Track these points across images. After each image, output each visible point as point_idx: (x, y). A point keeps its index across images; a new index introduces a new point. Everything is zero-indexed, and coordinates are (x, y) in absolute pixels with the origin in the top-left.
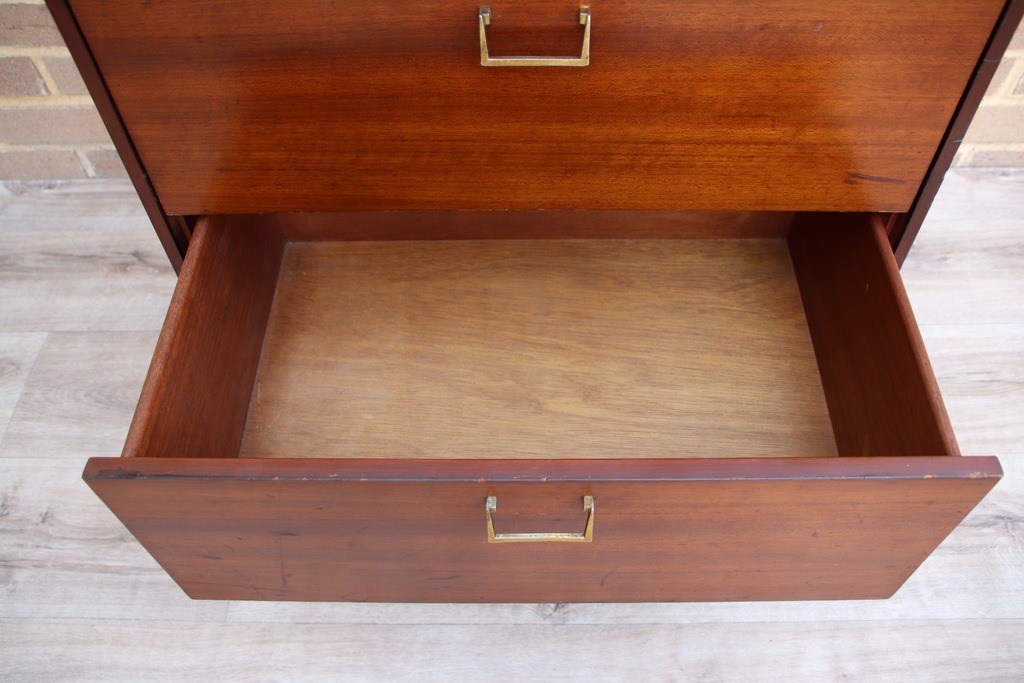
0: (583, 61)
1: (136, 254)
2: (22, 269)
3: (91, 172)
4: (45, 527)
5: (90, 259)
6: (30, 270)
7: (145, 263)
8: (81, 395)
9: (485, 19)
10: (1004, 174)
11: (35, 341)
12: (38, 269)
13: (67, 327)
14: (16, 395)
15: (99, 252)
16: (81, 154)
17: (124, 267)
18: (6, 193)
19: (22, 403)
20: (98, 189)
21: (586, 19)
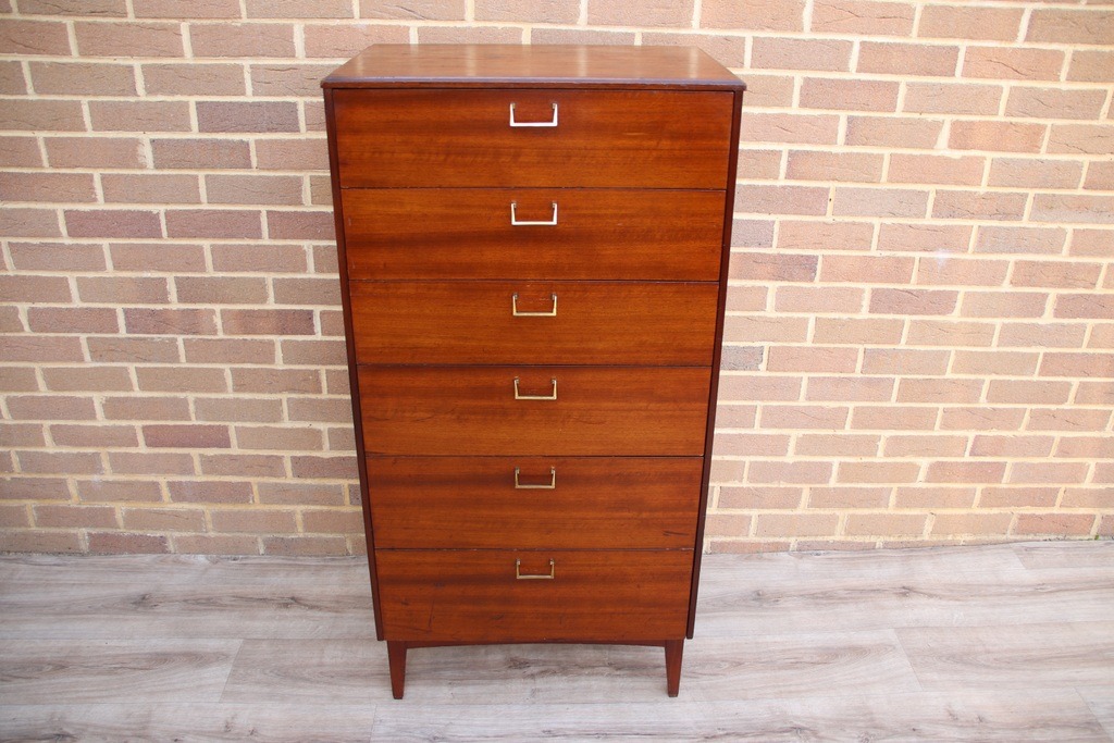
0: (553, 487)
1: (293, 598)
2: (221, 605)
3: (262, 551)
4: (252, 737)
5: (264, 601)
6: (226, 606)
7: (299, 603)
8: (267, 671)
9: (517, 472)
10: (817, 554)
11: (235, 644)
12: (232, 606)
13: (255, 637)
14: (228, 671)
15: (269, 597)
16: (260, 540)
17: (286, 605)
18: (207, 562)
19: (232, 675)
20: (265, 561)
21: (553, 472)
